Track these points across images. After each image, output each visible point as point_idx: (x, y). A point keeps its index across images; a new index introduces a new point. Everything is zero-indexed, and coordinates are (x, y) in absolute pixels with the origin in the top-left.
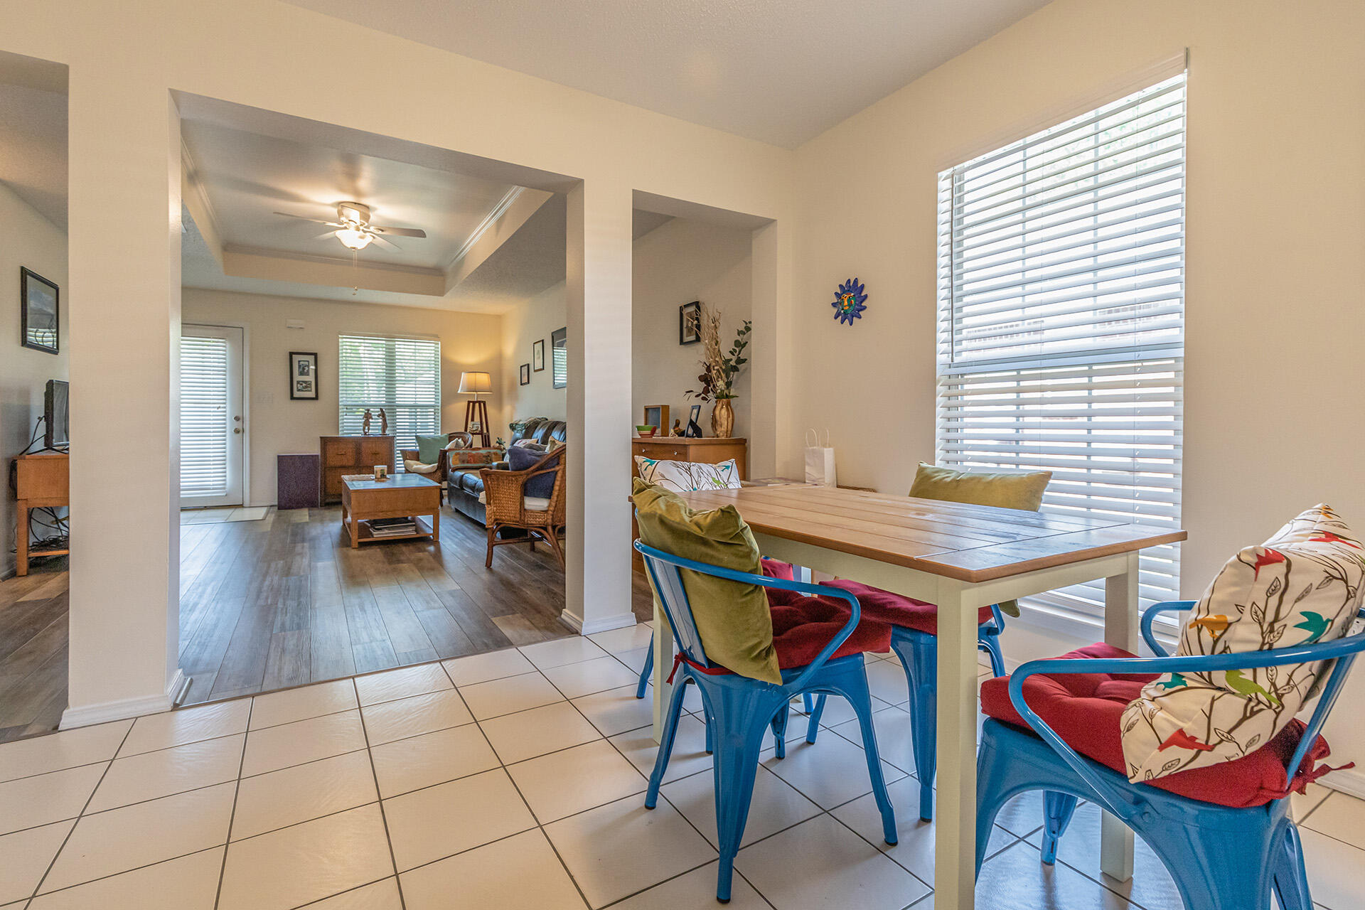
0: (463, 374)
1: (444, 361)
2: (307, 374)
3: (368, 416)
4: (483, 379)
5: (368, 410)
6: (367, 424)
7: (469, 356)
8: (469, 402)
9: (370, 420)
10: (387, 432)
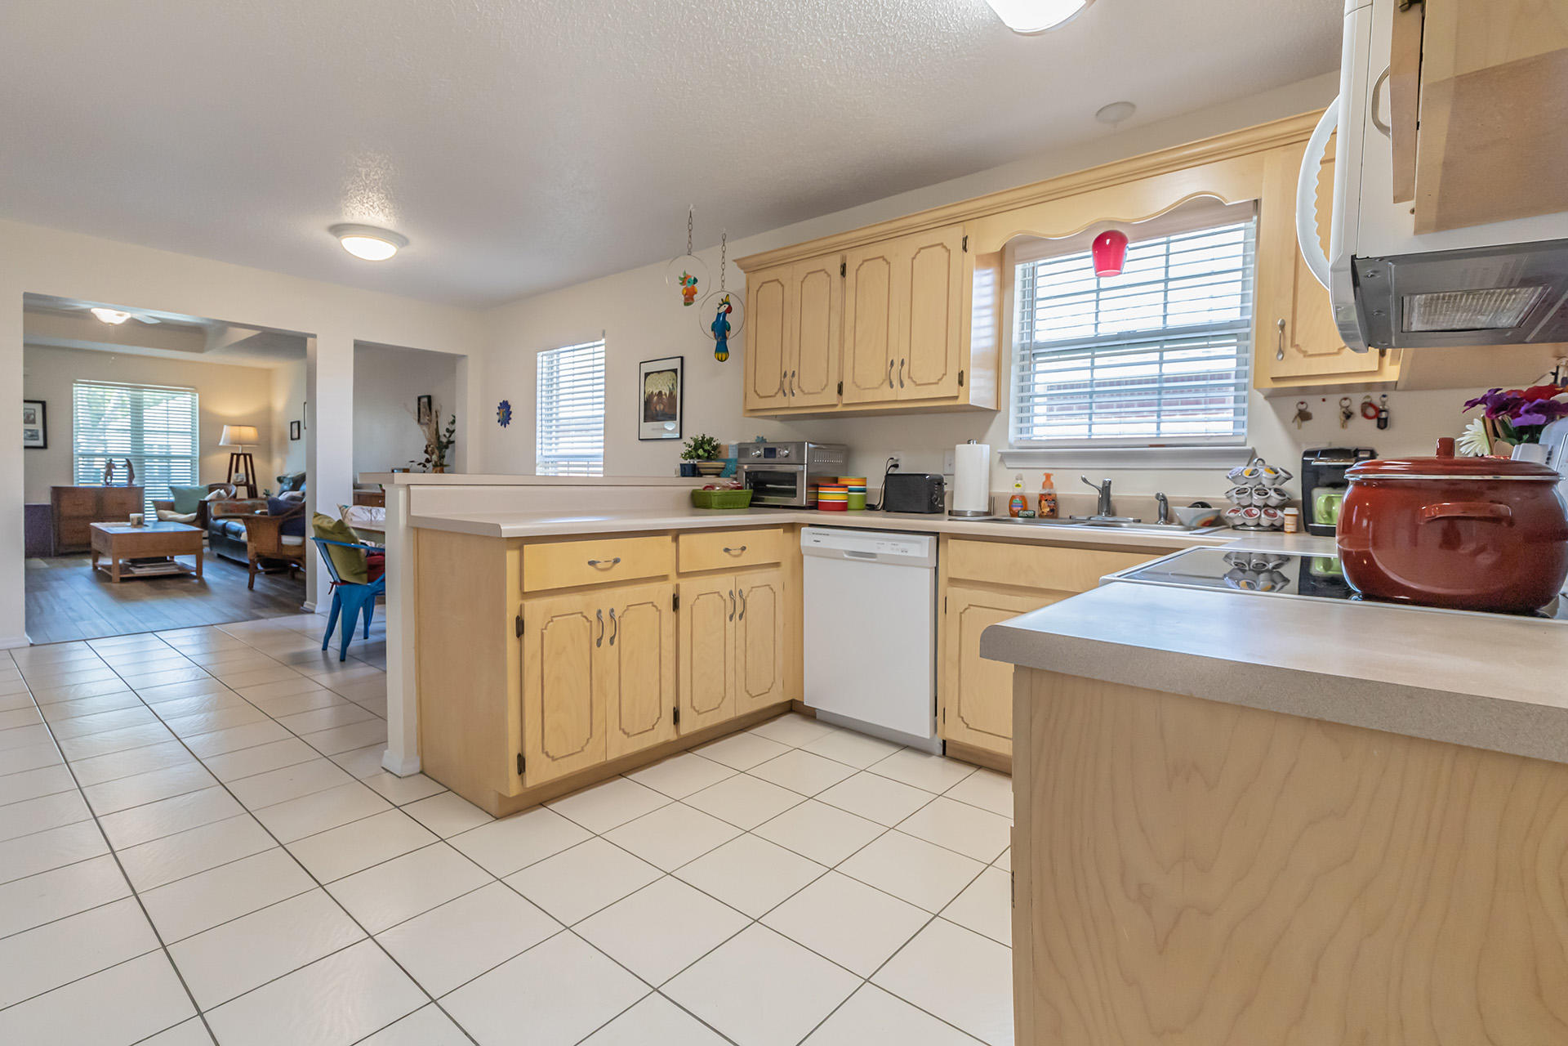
0: (225, 427)
1: (203, 412)
2: (33, 422)
3: (110, 466)
4: (249, 433)
5: (111, 460)
6: (109, 473)
7: (231, 408)
8: (233, 455)
9: (113, 470)
10: (134, 482)
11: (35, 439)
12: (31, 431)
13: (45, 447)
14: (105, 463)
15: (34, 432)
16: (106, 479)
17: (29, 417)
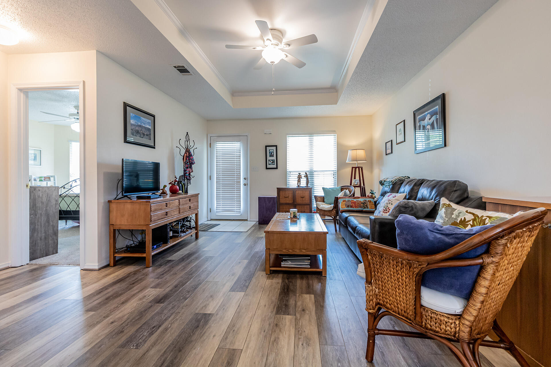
0: (349, 151)
1: (339, 145)
2: (273, 156)
3: (299, 177)
4: (361, 153)
5: (300, 174)
6: (299, 181)
7: (352, 141)
8: (353, 168)
9: (301, 179)
11: (273, 164)
12: (272, 160)
13: (277, 168)
14: (298, 175)
15: (273, 161)
16: (298, 184)
17: (271, 154)
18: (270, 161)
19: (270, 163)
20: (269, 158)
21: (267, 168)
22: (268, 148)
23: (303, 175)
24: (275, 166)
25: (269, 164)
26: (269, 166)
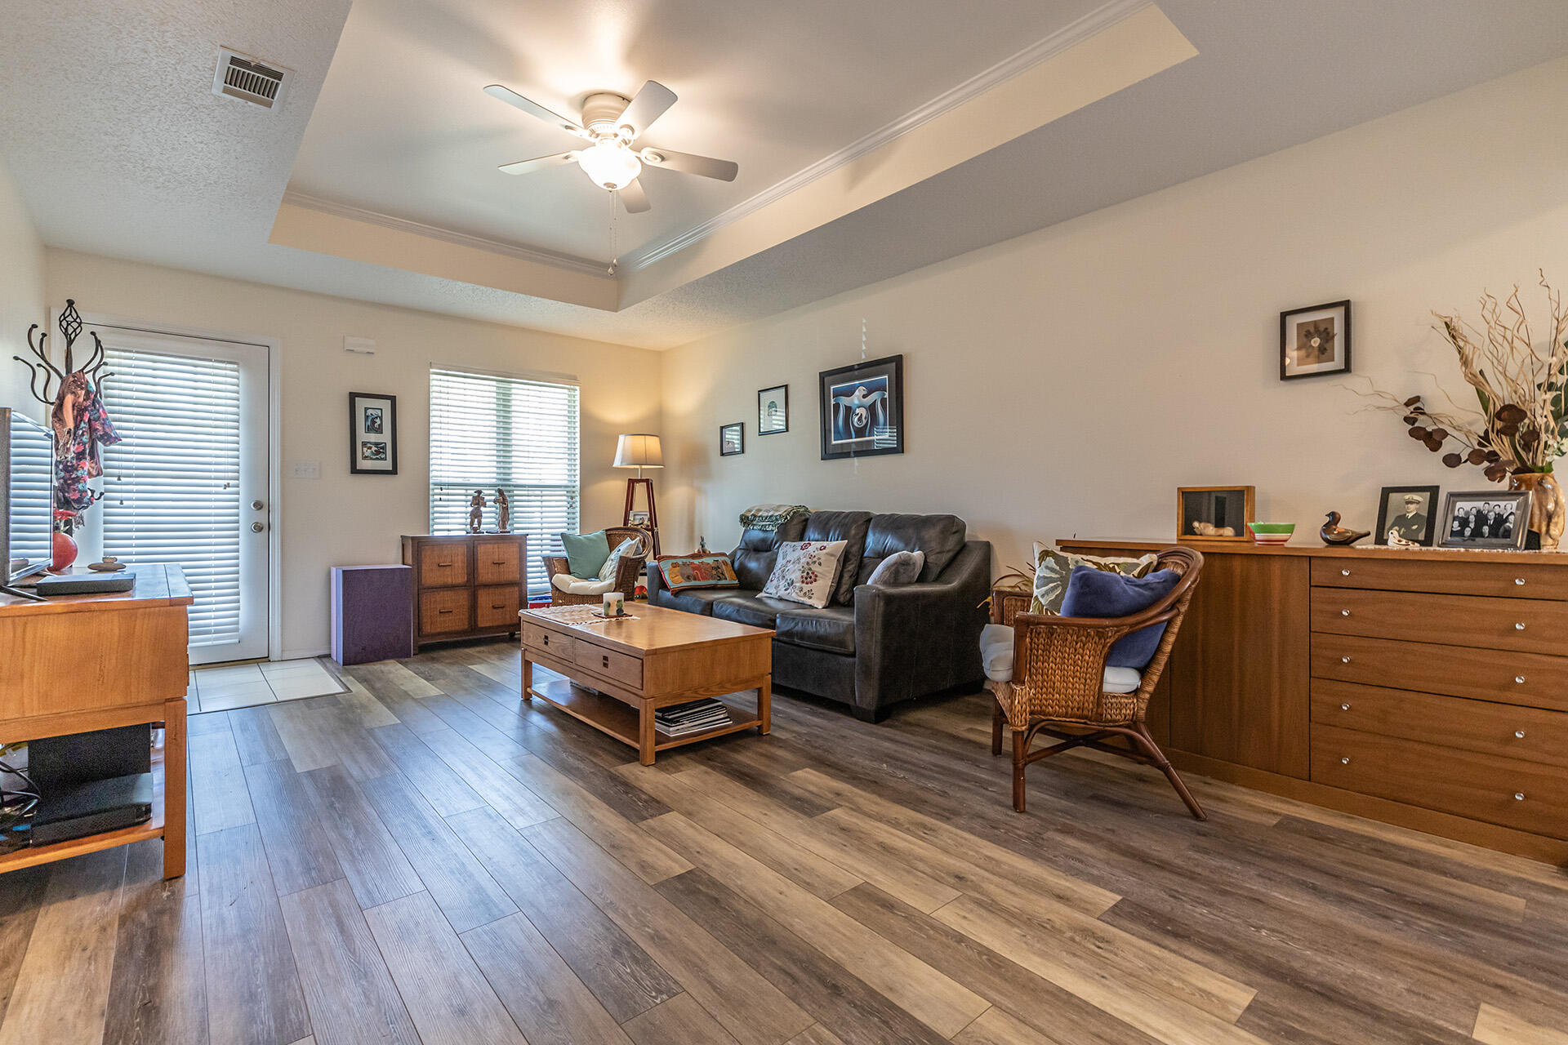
0: (621, 438)
1: (586, 417)
2: (379, 430)
3: (478, 501)
4: (653, 445)
5: (479, 492)
6: (476, 515)
7: (618, 411)
8: (632, 483)
9: (482, 509)
11: (382, 459)
12: (376, 444)
13: (394, 471)
14: (470, 498)
15: (380, 449)
16: (472, 524)
17: (373, 422)
18: (370, 448)
19: (368, 453)
20: (363, 436)
21: (355, 470)
22: (361, 403)
23: (489, 495)
24: (387, 465)
25: (365, 458)
26: (363, 464)
